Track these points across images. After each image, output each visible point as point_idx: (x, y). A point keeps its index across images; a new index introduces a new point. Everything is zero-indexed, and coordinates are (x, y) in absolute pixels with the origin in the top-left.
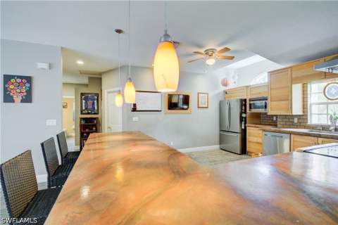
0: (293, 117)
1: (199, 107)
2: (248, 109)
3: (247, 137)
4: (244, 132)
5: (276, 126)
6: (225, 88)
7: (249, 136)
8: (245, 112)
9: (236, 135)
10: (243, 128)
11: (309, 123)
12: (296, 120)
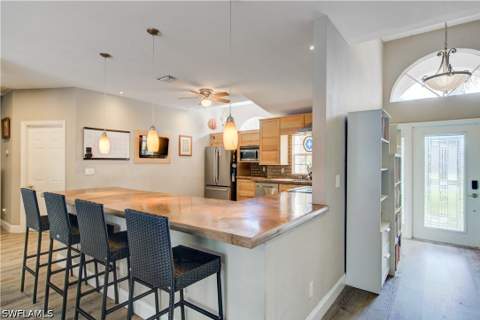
0: (280, 167)
1: (180, 155)
2: (238, 159)
3: (238, 191)
4: (234, 186)
5: (266, 177)
6: (212, 132)
7: (240, 189)
8: (236, 162)
9: (225, 189)
10: (233, 180)
11: (293, 173)
12: (283, 171)
